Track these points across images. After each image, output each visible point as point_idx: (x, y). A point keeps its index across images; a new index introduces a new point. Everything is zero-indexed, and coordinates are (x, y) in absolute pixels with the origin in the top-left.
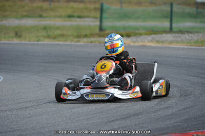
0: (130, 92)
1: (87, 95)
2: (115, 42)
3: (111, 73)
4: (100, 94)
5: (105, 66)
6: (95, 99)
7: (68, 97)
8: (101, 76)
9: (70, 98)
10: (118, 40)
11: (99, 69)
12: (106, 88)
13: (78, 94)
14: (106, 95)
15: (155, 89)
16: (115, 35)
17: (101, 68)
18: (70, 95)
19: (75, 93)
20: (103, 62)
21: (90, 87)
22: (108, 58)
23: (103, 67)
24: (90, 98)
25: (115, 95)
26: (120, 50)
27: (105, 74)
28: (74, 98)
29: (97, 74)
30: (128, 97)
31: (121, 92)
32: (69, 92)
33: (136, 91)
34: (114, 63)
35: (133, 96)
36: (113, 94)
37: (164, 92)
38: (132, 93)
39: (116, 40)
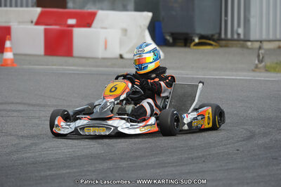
0: (141, 124)
1: (83, 128)
3: (122, 98)
4: (99, 127)
5: (116, 88)
6: (92, 133)
7: (60, 130)
8: (106, 103)
9: (62, 131)
11: (107, 93)
12: (110, 118)
13: (73, 125)
14: (107, 128)
15: (187, 120)
16: (147, 46)
17: (111, 91)
18: (63, 128)
19: (69, 125)
20: (116, 83)
21: (89, 117)
23: (113, 90)
24: (87, 132)
25: (120, 129)
26: (151, 67)
27: (113, 100)
28: (66, 132)
29: (104, 99)
30: (138, 131)
31: (129, 125)
32: (63, 123)
33: (149, 123)
34: (130, 85)
35: (144, 130)
36: (116, 128)
37: (209, 124)
38: (143, 127)
39: (146, 53)
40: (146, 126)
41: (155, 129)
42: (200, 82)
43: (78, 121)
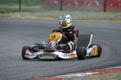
0: (69, 54)
1: (41, 55)
2: (66, 20)
3: (59, 40)
4: (49, 55)
6: (46, 58)
7: (29, 56)
8: (51, 43)
9: (30, 57)
10: (68, 18)
11: (51, 38)
12: (54, 51)
13: (35, 54)
14: (53, 56)
15: (88, 52)
16: (67, 15)
17: (52, 38)
18: (30, 55)
19: (33, 54)
20: (55, 33)
21: (43, 50)
22: (58, 31)
23: (54, 37)
24: (43, 58)
25: (59, 56)
26: (69, 25)
27: (54, 42)
28: (32, 57)
29: (49, 41)
30: (68, 57)
31: (63, 54)
32: (30, 53)
33: (73, 53)
34: (61, 35)
35: (71, 57)
37: (96, 54)
38: (71, 55)
41: (76, 56)
43: (38, 52)
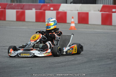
0: (45, 52)
1: (20, 54)
3: (38, 41)
4: (27, 53)
5: (35, 37)
6: (24, 56)
7: (11, 54)
8: (31, 43)
10: (52, 21)
13: (16, 52)
14: (30, 54)
17: (33, 38)
19: (15, 52)
21: (23, 49)
25: (35, 54)
26: (52, 28)
27: (34, 42)
28: (13, 55)
30: (43, 55)
31: (39, 52)
32: (12, 52)
33: (48, 52)
34: (41, 36)
35: (45, 55)
36: (34, 54)
37: (75, 52)
38: (45, 53)
39: (51, 22)
40: (47, 53)
41: (51, 54)
42: (72, 34)
43: (19, 51)
